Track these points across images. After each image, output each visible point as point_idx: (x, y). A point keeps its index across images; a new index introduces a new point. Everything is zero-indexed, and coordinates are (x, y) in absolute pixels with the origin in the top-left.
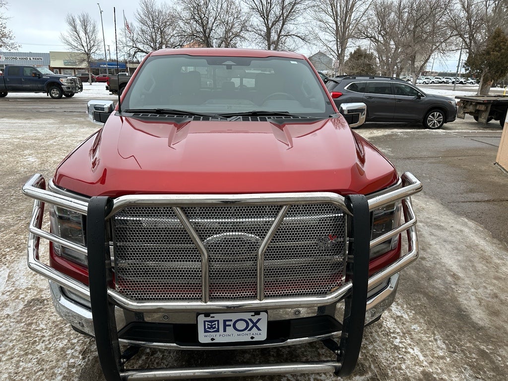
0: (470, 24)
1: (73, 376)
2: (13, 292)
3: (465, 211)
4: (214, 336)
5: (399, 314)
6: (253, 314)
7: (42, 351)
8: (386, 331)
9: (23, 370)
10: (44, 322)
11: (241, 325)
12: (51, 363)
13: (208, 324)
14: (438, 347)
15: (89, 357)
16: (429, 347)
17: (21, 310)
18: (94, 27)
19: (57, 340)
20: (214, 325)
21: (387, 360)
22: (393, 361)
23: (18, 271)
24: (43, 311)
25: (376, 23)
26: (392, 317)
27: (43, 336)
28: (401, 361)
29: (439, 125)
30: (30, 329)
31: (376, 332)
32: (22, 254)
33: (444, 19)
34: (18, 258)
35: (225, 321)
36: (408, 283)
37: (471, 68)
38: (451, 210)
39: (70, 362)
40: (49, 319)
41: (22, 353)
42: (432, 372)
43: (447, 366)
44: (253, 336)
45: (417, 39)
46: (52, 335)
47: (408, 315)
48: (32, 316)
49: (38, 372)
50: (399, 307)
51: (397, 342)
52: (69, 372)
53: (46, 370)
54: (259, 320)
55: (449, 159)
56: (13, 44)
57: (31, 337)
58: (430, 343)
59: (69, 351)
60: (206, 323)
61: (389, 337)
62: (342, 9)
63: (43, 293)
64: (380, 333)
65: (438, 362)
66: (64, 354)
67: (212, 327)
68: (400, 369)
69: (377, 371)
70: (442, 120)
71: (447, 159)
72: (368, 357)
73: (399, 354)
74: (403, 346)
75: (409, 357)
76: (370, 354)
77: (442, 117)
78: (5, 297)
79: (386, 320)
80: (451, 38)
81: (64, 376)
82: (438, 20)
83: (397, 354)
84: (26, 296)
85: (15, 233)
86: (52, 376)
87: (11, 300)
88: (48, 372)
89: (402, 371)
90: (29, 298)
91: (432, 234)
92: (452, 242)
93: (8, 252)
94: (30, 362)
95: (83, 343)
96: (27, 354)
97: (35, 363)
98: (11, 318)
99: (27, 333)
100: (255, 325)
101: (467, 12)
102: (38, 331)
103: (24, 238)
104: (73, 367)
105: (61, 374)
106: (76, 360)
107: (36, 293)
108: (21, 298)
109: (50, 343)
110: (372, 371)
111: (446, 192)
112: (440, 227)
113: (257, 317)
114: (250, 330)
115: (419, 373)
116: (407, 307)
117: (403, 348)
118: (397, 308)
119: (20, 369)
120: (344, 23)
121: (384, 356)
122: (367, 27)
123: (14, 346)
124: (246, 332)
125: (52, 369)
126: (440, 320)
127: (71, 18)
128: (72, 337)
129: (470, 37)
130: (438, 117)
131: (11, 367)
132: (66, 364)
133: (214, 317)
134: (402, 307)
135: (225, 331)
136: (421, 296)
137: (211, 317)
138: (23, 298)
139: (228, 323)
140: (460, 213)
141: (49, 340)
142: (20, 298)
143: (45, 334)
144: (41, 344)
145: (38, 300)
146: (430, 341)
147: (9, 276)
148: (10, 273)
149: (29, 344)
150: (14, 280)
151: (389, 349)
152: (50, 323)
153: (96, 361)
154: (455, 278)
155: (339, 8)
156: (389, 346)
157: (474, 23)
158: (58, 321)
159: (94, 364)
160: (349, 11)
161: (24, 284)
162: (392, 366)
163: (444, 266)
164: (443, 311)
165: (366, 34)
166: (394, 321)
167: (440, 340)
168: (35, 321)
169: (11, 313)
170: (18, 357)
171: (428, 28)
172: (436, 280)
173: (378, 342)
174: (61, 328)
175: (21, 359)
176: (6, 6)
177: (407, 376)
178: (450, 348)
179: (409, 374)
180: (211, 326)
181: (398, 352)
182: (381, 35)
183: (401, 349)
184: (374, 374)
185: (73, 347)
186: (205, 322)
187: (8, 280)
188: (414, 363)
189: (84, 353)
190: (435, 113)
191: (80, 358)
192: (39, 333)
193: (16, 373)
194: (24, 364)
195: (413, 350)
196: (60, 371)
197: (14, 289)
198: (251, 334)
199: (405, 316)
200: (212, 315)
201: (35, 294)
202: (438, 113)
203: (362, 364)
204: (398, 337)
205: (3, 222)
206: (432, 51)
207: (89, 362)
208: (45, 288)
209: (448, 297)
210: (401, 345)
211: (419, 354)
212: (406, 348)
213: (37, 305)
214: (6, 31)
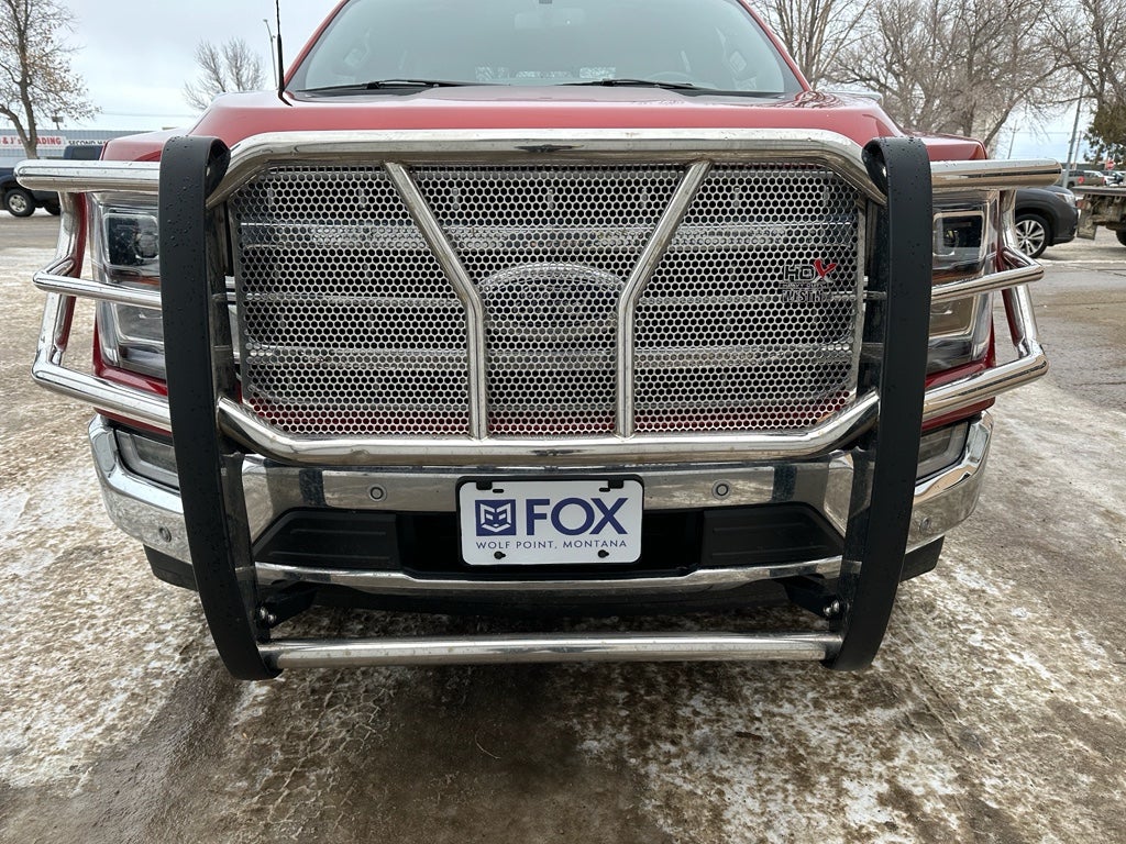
0: (1100, 41)
1: (154, 694)
2: (32, 534)
3: (1118, 399)
4: (503, 545)
5: (974, 585)
6: (604, 484)
7: (86, 645)
8: (943, 618)
9: (34, 680)
10: (99, 591)
11: (573, 517)
12: (103, 668)
13: (486, 512)
14: (1087, 653)
15: (197, 657)
16: (1062, 652)
17: (48, 568)
18: (257, 71)
19: (125, 624)
20: (501, 513)
21: (954, 677)
22: (969, 680)
23: (50, 497)
24: (98, 570)
25: (881, 47)
26: (957, 591)
27: (92, 617)
28: (991, 679)
29: (1035, 251)
30: (64, 603)
31: (919, 619)
32: (62, 467)
33: (1041, 29)
34: (55, 474)
35: (531, 504)
36: (992, 528)
37: (1104, 140)
38: (1083, 397)
39: (150, 666)
40: (110, 585)
41: (38, 647)
42: (1077, 704)
43: (1115, 691)
44: (604, 548)
45: (978, 75)
46: (114, 616)
47: (999, 588)
48: (70, 579)
49: (70, 684)
50: (975, 573)
51: (976, 640)
52: (146, 687)
53: (91, 681)
54: (621, 502)
55: (1067, 308)
56: (83, 105)
57: (62, 617)
58: (1064, 645)
59: (152, 646)
60: (483, 507)
61: (955, 631)
62: (803, 16)
63: (104, 536)
64: (929, 623)
65: (1089, 684)
66: (138, 651)
67: (496, 521)
68: (989, 695)
69: (929, 700)
70: (1042, 238)
71: (1060, 310)
72: (902, 671)
73: (985, 665)
74: (991, 648)
75: (1013, 671)
76: (907, 665)
77: (1042, 232)
78: (14, 543)
79: (943, 598)
80: (1057, 73)
81: (133, 694)
82: (1026, 32)
83: (978, 665)
84: (62, 542)
85: (55, 432)
86: (103, 693)
87: (26, 548)
88: (95, 684)
89: (995, 701)
90: (69, 544)
91: (1041, 439)
92: (1092, 454)
93: (33, 463)
94: (53, 665)
95: (185, 631)
96: (48, 650)
97: (67, 668)
98: (21, 581)
99: (55, 609)
100: (609, 516)
101: (1095, 12)
102: (83, 606)
103: (72, 441)
104: (158, 676)
105: (125, 690)
106: (167, 662)
107: (85, 535)
108: (51, 546)
109: (107, 630)
110: (914, 698)
111: (1068, 366)
112: (1059, 427)
113: (615, 494)
114: (596, 531)
115: (1043, 704)
116: (994, 574)
117: (993, 652)
118: (969, 575)
119: (30, 678)
120: (809, 45)
121: (944, 669)
122: (860, 59)
123: (20, 633)
124: (586, 536)
125: (104, 680)
126: (1085, 599)
127: (208, 53)
128: (161, 619)
129: (1100, 69)
130: (1032, 232)
131: (7, 675)
132: (140, 670)
133: (501, 491)
134: (982, 573)
135: (531, 531)
136: (1030, 552)
137: (495, 491)
138: (55, 546)
139: (538, 509)
140: (1105, 404)
141: (105, 624)
142: (47, 545)
143: (98, 613)
144: (85, 631)
145: (89, 549)
146: (1064, 641)
147: (28, 505)
148: (31, 499)
149: (56, 630)
150: (39, 512)
151: (957, 655)
152: (112, 594)
153: (214, 667)
154: (1112, 519)
155: (795, 14)
156: (954, 648)
157: (1111, 36)
158: (131, 589)
159: (209, 672)
160: (819, 18)
161: (61, 520)
162: (967, 690)
163: (1081, 497)
164: (1090, 582)
165: (857, 71)
166: (965, 599)
167: (1090, 638)
168: (77, 588)
169: (22, 573)
170: (28, 654)
171: (1002, 55)
172: (1064, 522)
173: (926, 640)
174: (137, 603)
175: (35, 659)
176: (70, 24)
177: (1011, 710)
178: (1118, 656)
179: (1015, 707)
180: (496, 515)
181: (979, 661)
182: (894, 73)
183: (988, 654)
184: (921, 706)
185: (161, 637)
186: (478, 503)
187: (25, 513)
188: (1025, 683)
189: (186, 650)
190: (1027, 222)
191: (176, 659)
192: (84, 610)
193: (18, 686)
194: (40, 669)
195: (1021, 656)
196: (124, 683)
197: (35, 528)
198: (600, 544)
199: (992, 591)
200: (496, 485)
201: (84, 538)
202: (1033, 223)
203: (886, 683)
204: (977, 630)
205: (30, 414)
206: (1012, 103)
207: (197, 669)
208: (109, 527)
209: (1099, 554)
210: (986, 646)
211: (1037, 665)
212: (1001, 652)
213: (86, 558)
214: (69, 77)
